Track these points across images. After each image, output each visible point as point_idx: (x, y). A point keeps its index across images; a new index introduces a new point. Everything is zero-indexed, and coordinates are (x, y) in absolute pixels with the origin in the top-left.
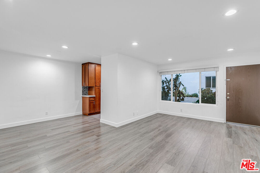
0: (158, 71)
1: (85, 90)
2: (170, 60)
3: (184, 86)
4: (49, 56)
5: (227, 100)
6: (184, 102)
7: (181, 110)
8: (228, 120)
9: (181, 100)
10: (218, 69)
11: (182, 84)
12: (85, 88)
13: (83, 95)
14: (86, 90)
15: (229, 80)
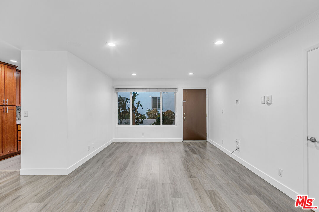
0: (113, 87)
2: (134, 74)
3: (142, 106)
5: (184, 120)
6: (144, 125)
7: (143, 134)
8: (185, 139)
9: (139, 122)
10: (177, 90)
11: (140, 105)
15: (185, 101)
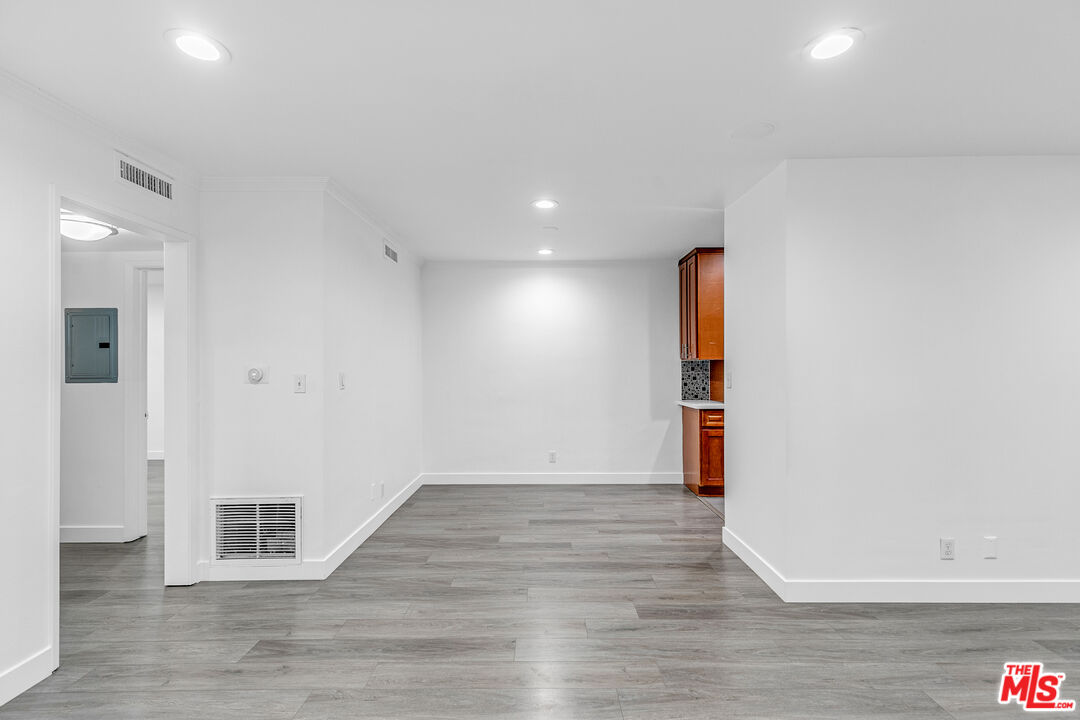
1: (695, 378)
4: (545, 252)
12: (693, 369)
13: (684, 398)
14: (698, 377)
